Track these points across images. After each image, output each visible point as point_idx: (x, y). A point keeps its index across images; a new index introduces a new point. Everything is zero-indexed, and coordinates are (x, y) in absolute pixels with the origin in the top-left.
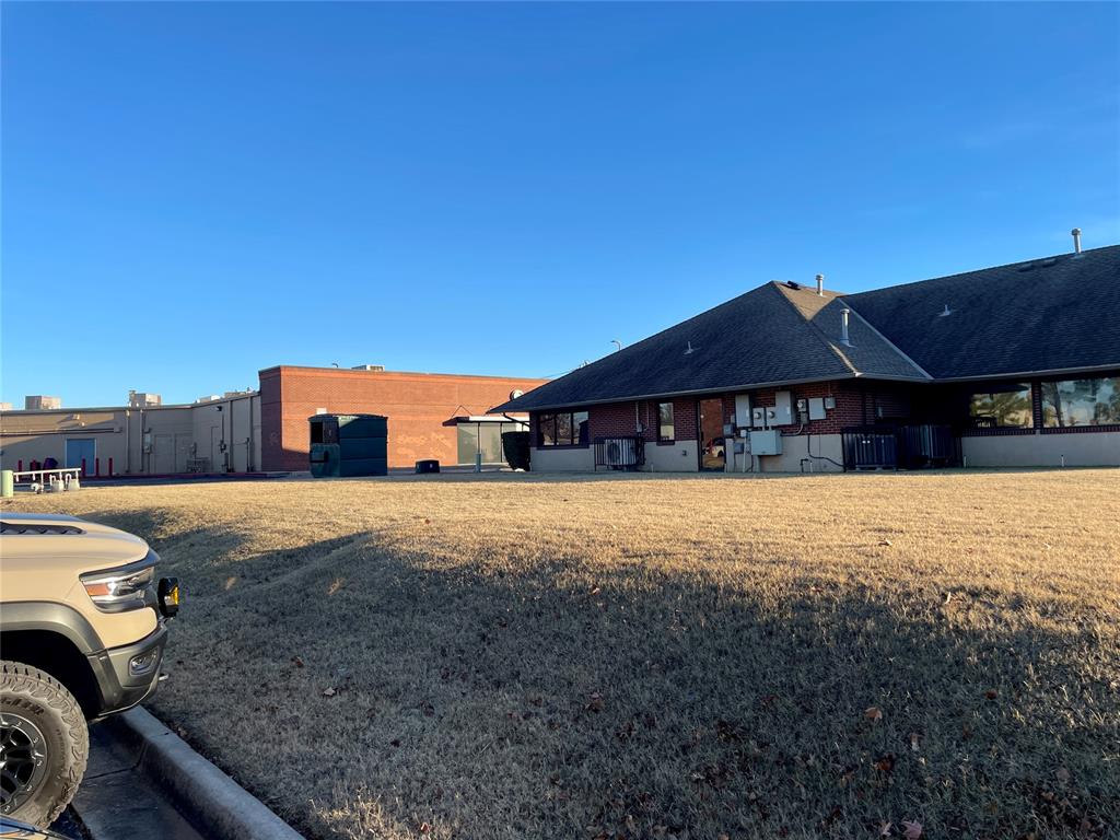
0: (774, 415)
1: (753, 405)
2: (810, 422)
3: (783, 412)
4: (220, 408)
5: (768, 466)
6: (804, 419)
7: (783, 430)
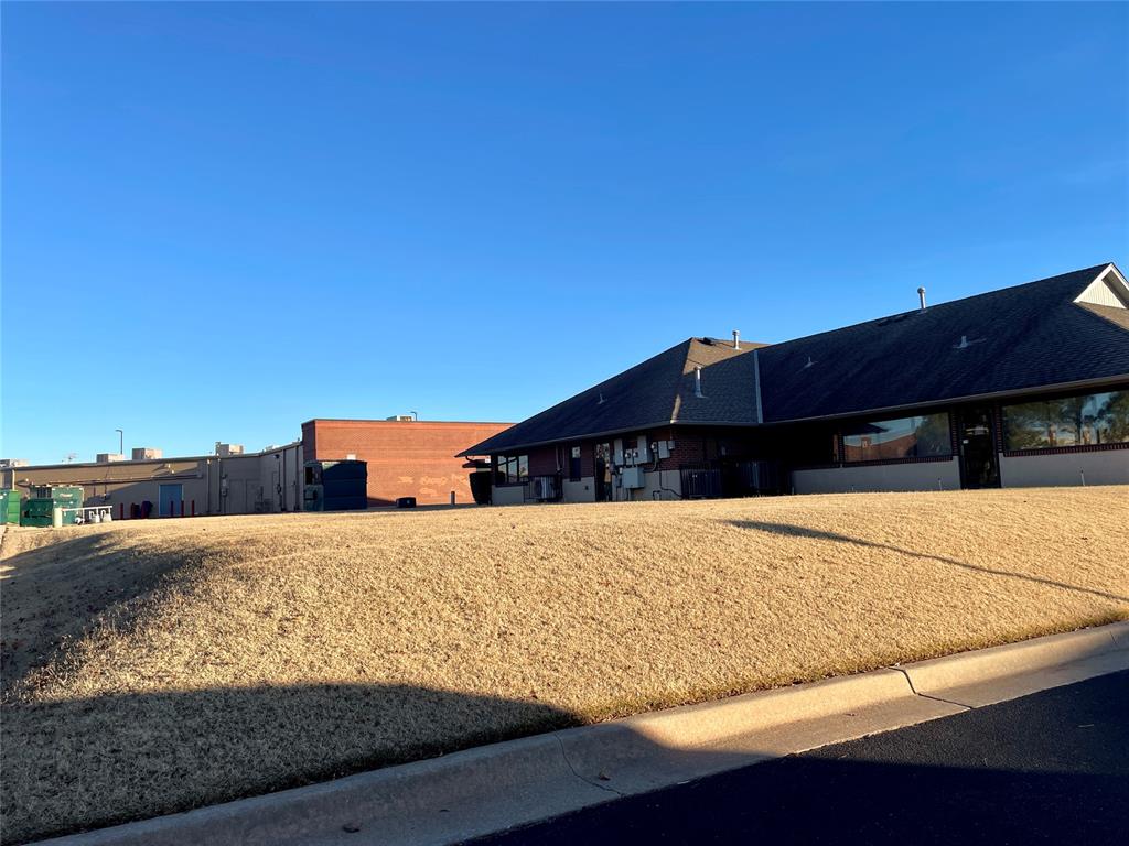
0: (637, 456)
1: (626, 447)
2: (661, 461)
3: (641, 452)
4: (278, 456)
5: (636, 495)
6: (656, 459)
7: (645, 468)
